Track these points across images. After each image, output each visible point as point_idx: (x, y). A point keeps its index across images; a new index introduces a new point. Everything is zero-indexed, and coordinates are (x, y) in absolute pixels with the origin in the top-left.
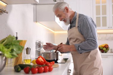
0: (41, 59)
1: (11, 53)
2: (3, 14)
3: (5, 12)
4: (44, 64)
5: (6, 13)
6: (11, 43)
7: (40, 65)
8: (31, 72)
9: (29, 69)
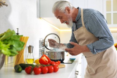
0: (45, 59)
1: (10, 50)
2: (2, 6)
3: (4, 4)
4: (49, 64)
5: (5, 6)
6: (10, 38)
7: (44, 65)
8: (33, 72)
9: (31, 68)
